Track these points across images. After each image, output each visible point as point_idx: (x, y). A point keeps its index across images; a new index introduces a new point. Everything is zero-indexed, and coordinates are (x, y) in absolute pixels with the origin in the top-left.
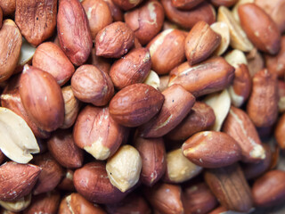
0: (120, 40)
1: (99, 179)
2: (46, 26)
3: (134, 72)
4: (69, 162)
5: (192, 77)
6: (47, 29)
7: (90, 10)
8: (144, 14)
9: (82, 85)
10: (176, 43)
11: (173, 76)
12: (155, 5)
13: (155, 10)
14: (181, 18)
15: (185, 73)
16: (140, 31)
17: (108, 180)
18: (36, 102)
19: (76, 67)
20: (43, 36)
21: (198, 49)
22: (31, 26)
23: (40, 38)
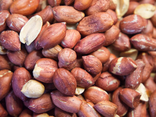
0: (93, 65)
1: (24, 79)
2: (87, 31)
3: (80, 76)
4: (27, 62)
5: (88, 109)
6: (86, 32)
7: (103, 51)
8: (110, 78)
9: (65, 52)
10: (102, 97)
11: (86, 100)
12: (117, 83)
13: (114, 83)
14: (115, 98)
15: (89, 105)
16: (101, 80)
17: (24, 84)
18: (50, 31)
19: (73, 49)
20: (82, 32)
21: (103, 106)
22: (85, 24)
23: (81, 30)
